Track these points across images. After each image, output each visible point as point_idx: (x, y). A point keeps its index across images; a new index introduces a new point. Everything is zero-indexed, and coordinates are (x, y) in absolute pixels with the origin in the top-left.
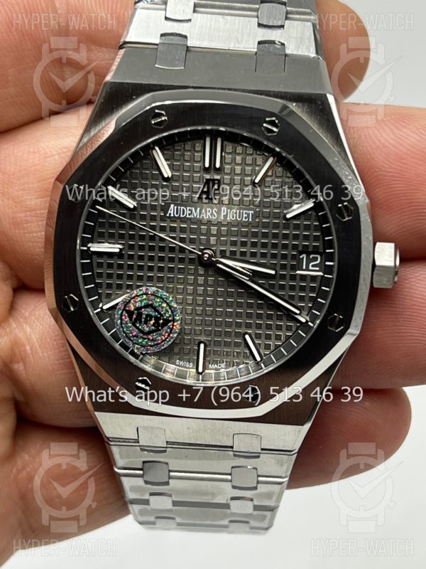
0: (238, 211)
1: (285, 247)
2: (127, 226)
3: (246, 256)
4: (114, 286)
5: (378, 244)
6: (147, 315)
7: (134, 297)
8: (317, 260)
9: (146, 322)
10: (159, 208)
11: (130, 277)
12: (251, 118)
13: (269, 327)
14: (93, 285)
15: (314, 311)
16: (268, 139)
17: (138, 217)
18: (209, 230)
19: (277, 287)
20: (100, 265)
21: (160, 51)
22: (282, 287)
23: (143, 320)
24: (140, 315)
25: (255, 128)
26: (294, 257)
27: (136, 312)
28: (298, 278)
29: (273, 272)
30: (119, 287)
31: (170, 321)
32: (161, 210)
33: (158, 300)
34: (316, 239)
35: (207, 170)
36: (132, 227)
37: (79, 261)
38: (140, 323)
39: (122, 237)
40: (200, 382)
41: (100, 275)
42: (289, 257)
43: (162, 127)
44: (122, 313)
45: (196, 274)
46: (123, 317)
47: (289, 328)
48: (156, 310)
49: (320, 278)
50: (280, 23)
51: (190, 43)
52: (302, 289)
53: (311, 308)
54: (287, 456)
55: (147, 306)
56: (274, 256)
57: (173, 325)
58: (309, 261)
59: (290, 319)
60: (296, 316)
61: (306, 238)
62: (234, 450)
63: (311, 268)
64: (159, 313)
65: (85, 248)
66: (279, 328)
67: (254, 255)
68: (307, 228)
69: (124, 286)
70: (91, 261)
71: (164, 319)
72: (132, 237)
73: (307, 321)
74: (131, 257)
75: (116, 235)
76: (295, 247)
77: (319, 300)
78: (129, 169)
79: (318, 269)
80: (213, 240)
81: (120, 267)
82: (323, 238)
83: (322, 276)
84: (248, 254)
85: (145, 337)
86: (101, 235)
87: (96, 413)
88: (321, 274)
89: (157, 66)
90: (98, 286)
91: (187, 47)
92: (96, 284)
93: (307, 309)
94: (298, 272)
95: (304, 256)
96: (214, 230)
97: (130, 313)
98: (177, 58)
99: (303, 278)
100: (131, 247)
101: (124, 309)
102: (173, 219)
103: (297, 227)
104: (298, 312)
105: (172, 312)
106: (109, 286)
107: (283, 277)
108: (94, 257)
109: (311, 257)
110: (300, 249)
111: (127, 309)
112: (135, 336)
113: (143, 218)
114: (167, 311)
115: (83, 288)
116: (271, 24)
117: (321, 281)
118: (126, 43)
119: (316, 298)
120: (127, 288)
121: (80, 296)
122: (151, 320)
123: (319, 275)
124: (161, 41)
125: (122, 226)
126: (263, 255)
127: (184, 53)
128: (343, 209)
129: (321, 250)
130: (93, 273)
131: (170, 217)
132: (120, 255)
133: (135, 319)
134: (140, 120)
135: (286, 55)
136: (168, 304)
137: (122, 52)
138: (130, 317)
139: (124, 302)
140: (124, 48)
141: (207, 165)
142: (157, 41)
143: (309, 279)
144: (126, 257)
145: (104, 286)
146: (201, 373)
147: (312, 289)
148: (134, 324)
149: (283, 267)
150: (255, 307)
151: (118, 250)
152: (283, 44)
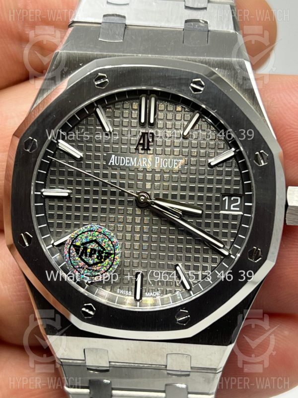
0: (169, 160)
1: (210, 190)
2: (75, 173)
3: (176, 199)
4: (64, 225)
5: (290, 188)
6: (92, 250)
7: (81, 234)
8: (237, 202)
9: (90, 256)
10: (102, 159)
11: (77, 218)
12: (180, 79)
13: (196, 260)
14: (46, 225)
15: (235, 245)
16: (195, 97)
17: (84, 166)
18: (145, 176)
19: (203, 225)
20: (52, 207)
21: (103, 28)
22: (208, 225)
23: (88, 254)
24: (85, 249)
25: (184, 88)
26: (217, 199)
27: (82, 246)
28: (221, 217)
29: (200, 212)
30: (68, 226)
31: (112, 254)
32: (104, 160)
33: (101, 236)
34: (236, 183)
35: (142, 125)
36: (79, 174)
37: (33, 204)
38: (86, 256)
39: (70, 183)
40: (138, 307)
41: (52, 216)
42: (214, 199)
43: (104, 88)
44: (70, 247)
45: (134, 215)
46: (71, 251)
47: (214, 261)
48: (100, 245)
49: (240, 217)
50: (203, 6)
51: (128, 22)
52: (225, 226)
53: (233, 243)
54: (213, 374)
55: (91, 241)
56: (200, 198)
57: (114, 258)
58: (230, 202)
59: (215, 252)
60: (220, 250)
61: (228, 182)
62: (168, 369)
63: (232, 208)
64: (102, 247)
65: (39, 193)
66: (205, 260)
67: (183, 197)
68: (229, 174)
69: (72, 225)
70: (44, 204)
71: (106, 253)
72: (79, 183)
73: (230, 254)
74: (78, 200)
75: (66, 182)
76: (218, 190)
77: (240, 236)
78: (76, 125)
79: (238, 209)
80: (148, 185)
81: (69, 209)
82: (243, 183)
83: (242, 215)
84: (178, 197)
85: (90, 268)
86: (53, 182)
87: (48, 336)
88: (241, 213)
89: (100, 39)
90: (50, 225)
91: (126, 25)
92: (48, 223)
93: (229, 244)
94: (221, 212)
95: (227, 198)
96: (149, 176)
97: (77, 248)
98: (117, 33)
99: (226, 217)
100: (79, 192)
101: (72, 244)
102: (114, 168)
103: (220, 173)
104: (222, 246)
105: (113, 246)
106: (60, 226)
107: (208, 216)
108: (47, 200)
109: (232, 199)
110: (223, 192)
111: (74, 244)
112: (81, 268)
113: (88, 166)
114: (109, 245)
115: (37, 228)
116: (195, 7)
117: (241, 220)
118: (74, 22)
119: (237, 234)
120: (75, 227)
121: (34, 234)
122: (95, 253)
123: (240, 215)
124: (104, 21)
125: (70, 174)
126: (192, 198)
127: (123, 29)
128: (259, 156)
129: (241, 193)
130: (45, 214)
131: (111, 166)
132: (68, 198)
133: (81, 252)
134: (85, 82)
135: (209, 31)
136: (110, 240)
137: (71, 29)
138: (77, 251)
139: (72, 238)
140: (73, 26)
141: (143, 120)
142: (100, 21)
143: (230, 217)
144: (74, 200)
145: (56, 225)
146: (139, 300)
147: (234, 227)
148: (80, 257)
149: (209, 207)
150: (185, 242)
151: (67, 195)
152: (206, 22)
